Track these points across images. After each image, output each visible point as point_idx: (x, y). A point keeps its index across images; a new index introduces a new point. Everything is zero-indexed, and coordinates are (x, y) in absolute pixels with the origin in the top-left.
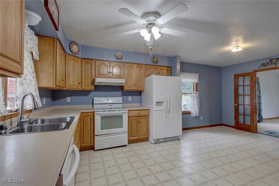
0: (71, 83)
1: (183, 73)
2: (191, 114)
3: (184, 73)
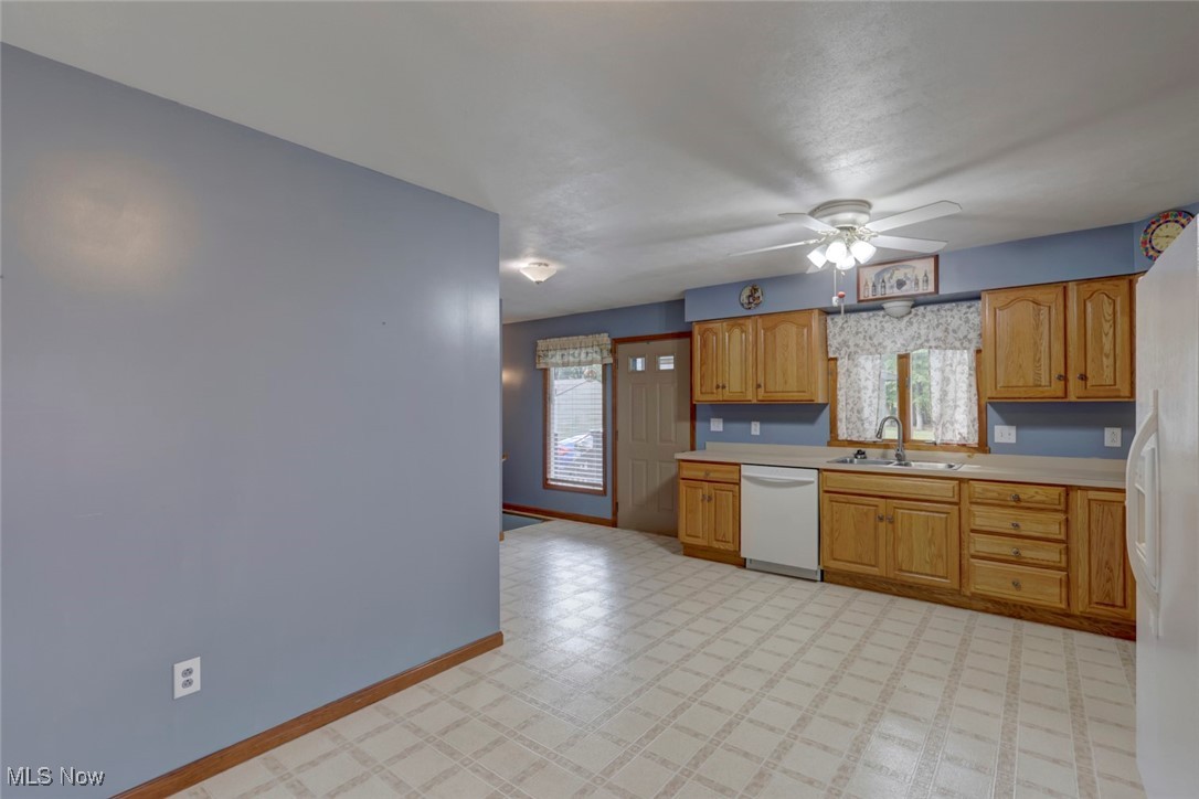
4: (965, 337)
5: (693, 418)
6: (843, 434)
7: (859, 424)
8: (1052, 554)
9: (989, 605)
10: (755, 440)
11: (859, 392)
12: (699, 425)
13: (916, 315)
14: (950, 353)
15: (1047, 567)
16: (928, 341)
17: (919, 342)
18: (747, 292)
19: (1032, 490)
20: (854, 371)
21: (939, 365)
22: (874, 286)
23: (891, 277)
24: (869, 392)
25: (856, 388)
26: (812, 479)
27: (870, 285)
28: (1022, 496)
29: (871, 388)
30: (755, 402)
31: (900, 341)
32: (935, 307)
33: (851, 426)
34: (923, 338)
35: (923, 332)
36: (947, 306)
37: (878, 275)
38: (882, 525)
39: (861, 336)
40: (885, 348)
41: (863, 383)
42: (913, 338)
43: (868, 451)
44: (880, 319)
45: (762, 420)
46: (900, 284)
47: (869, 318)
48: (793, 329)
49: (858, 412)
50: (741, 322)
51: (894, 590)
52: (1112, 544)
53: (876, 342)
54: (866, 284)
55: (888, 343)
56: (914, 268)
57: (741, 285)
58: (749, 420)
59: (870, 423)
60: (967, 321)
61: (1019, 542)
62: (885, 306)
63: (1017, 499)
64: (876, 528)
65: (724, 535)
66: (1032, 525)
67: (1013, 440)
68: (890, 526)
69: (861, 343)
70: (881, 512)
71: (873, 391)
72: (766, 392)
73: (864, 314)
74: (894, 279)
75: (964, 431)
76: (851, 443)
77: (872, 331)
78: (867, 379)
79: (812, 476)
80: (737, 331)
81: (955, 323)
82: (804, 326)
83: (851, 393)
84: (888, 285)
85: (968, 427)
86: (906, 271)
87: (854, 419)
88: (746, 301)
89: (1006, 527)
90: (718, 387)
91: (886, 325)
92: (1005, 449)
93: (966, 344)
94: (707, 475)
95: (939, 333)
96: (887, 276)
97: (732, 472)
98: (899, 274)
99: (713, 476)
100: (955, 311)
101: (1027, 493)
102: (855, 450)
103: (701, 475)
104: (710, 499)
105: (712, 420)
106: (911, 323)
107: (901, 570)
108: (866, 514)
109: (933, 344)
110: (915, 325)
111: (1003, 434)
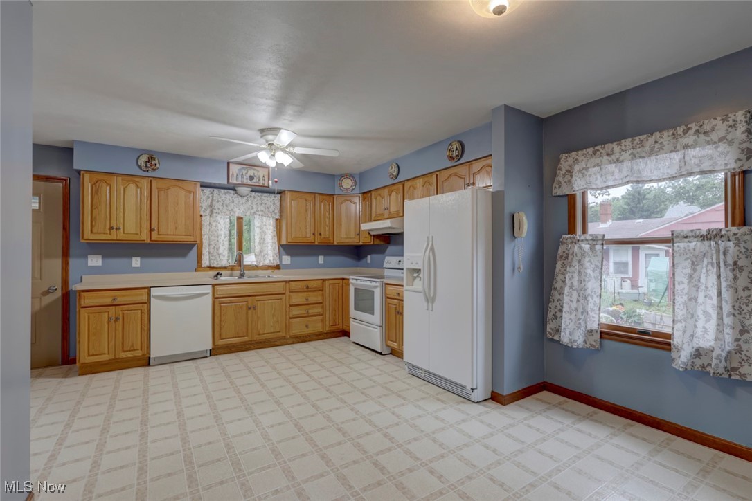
0: (343, 235)
1: (609, 147)
2: (674, 354)
3: (614, 145)
4: (273, 212)
5: (66, 254)
6: (205, 263)
7: (217, 256)
8: (317, 310)
9: (294, 340)
10: (136, 271)
11: (218, 237)
12: (73, 262)
13: (251, 196)
14: (264, 218)
15: (316, 316)
16: (258, 211)
17: (253, 211)
18: (144, 159)
19: (312, 283)
20: (214, 224)
21: (259, 225)
22: (237, 176)
23: (246, 173)
24: (222, 238)
25: (216, 235)
26: (209, 291)
27: (235, 175)
28: (310, 286)
29: (223, 236)
30: (148, 241)
31: (242, 210)
32: (260, 194)
33: (213, 258)
34: (255, 209)
35: (254, 206)
36: (265, 194)
37: (240, 170)
38: (250, 312)
39: (221, 203)
40: (234, 212)
41: (220, 232)
42: (249, 209)
43: (223, 272)
44: (232, 195)
45: (142, 256)
46: (251, 178)
47: (225, 194)
48: (183, 193)
49: (217, 249)
50: (136, 179)
51: (252, 347)
52: (335, 300)
53: (230, 208)
54: (233, 174)
55: (236, 209)
56: (258, 171)
57: (143, 152)
58: (131, 256)
59: (224, 256)
60: (274, 204)
61: (307, 307)
62: (237, 188)
63: (308, 287)
64: (247, 314)
65: (132, 346)
66: (314, 298)
67: (289, 262)
68: (254, 311)
69: (221, 207)
70: (250, 305)
71: (225, 237)
72: (159, 234)
73: (222, 191)
74: (248, 175)
75: (271, 259)
76: (211, 268)
77: (227, 202)
78: (221, 230)
79: (209, 289)
80: (132, 187)
81: (269, 204)
82: (190, 192)
83: (213, 238)
84: (245, 177)
85: (273, 256)
86: (255, 172)
87: (215, 254)
88: (143, 164)
89: (303, 301)
90: (111, 228)
91: (235, 199)
92: (287, 267)
93: (274, 215)
94: (114, 299)
95: (263, 209)
96: (244, 172)
97: (142, 295)
98: (251, 172)
99: (119, 300)
100: (269, 198)
101: (311, 284)
102: (216, 273)
103: (108, 301)
104: (117, 319)
105: (89, 256)
106: (248, 201)
107: (259, 334)
108: (241, 307)
109: (260, 213)
110: (250, 203)
111: (287, 260)
